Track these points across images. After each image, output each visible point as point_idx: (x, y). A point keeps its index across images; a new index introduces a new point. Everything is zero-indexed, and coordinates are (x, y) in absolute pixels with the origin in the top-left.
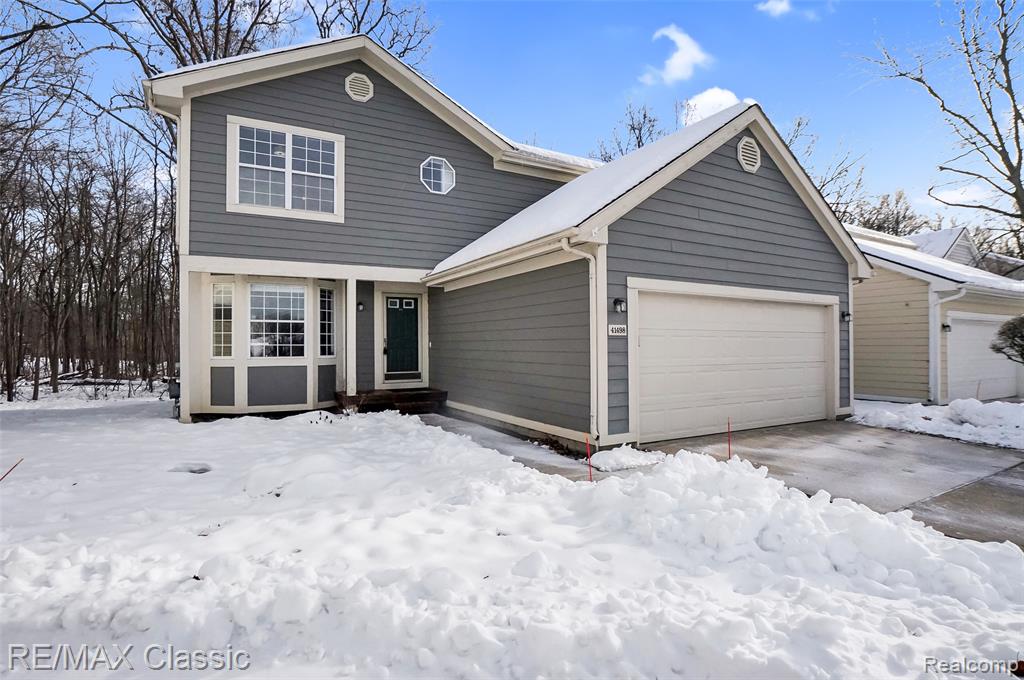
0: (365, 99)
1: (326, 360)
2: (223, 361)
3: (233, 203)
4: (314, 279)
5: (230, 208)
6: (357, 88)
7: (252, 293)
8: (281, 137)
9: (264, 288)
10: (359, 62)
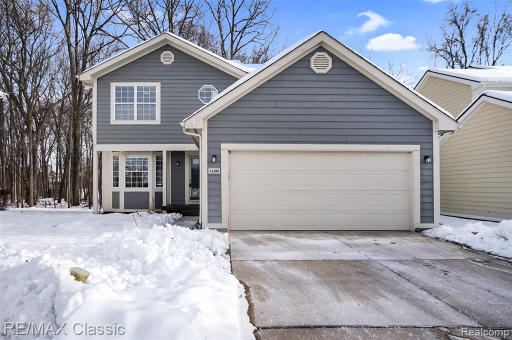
0: (170, 63)
1: (158, 189)
2: (116, 189)
3: (113, 121)
4: (152, 151)
5: (112, 123)
6: (167, 58)
7: (126, 159)
8: (132, 89)
9: (130, 157)
10: (168, 45)
